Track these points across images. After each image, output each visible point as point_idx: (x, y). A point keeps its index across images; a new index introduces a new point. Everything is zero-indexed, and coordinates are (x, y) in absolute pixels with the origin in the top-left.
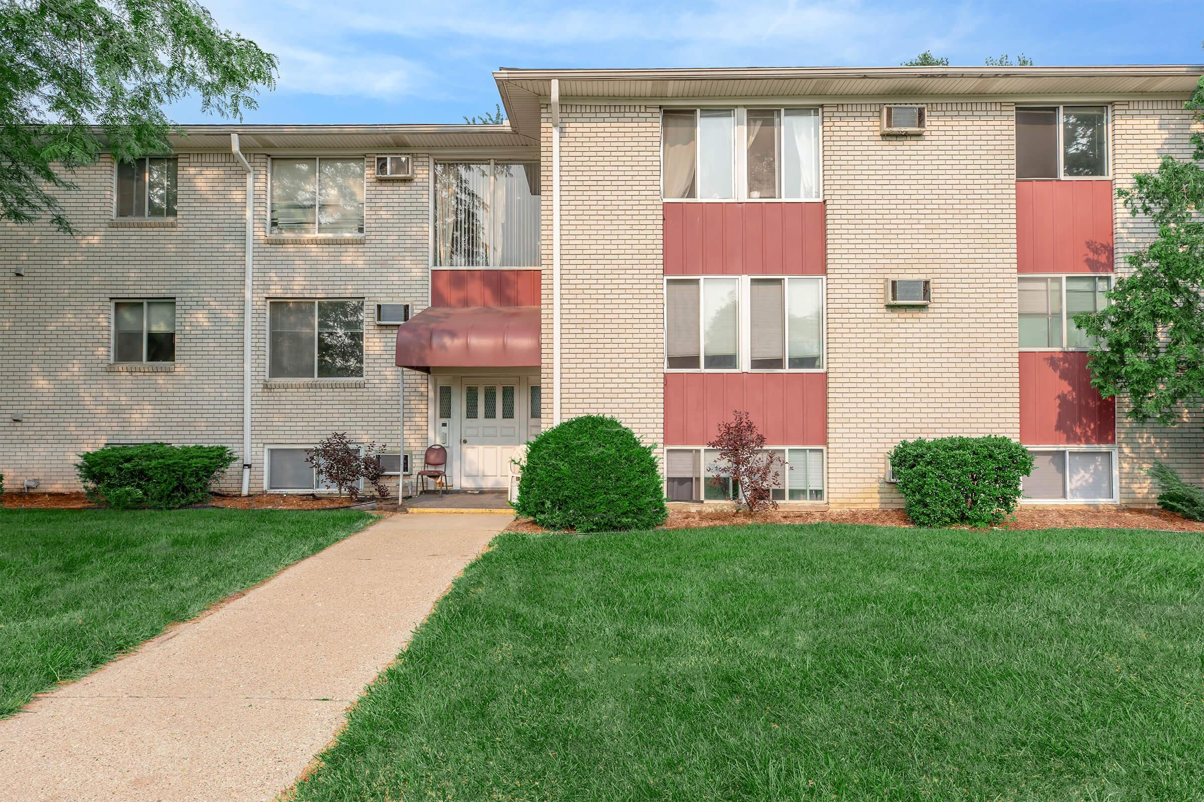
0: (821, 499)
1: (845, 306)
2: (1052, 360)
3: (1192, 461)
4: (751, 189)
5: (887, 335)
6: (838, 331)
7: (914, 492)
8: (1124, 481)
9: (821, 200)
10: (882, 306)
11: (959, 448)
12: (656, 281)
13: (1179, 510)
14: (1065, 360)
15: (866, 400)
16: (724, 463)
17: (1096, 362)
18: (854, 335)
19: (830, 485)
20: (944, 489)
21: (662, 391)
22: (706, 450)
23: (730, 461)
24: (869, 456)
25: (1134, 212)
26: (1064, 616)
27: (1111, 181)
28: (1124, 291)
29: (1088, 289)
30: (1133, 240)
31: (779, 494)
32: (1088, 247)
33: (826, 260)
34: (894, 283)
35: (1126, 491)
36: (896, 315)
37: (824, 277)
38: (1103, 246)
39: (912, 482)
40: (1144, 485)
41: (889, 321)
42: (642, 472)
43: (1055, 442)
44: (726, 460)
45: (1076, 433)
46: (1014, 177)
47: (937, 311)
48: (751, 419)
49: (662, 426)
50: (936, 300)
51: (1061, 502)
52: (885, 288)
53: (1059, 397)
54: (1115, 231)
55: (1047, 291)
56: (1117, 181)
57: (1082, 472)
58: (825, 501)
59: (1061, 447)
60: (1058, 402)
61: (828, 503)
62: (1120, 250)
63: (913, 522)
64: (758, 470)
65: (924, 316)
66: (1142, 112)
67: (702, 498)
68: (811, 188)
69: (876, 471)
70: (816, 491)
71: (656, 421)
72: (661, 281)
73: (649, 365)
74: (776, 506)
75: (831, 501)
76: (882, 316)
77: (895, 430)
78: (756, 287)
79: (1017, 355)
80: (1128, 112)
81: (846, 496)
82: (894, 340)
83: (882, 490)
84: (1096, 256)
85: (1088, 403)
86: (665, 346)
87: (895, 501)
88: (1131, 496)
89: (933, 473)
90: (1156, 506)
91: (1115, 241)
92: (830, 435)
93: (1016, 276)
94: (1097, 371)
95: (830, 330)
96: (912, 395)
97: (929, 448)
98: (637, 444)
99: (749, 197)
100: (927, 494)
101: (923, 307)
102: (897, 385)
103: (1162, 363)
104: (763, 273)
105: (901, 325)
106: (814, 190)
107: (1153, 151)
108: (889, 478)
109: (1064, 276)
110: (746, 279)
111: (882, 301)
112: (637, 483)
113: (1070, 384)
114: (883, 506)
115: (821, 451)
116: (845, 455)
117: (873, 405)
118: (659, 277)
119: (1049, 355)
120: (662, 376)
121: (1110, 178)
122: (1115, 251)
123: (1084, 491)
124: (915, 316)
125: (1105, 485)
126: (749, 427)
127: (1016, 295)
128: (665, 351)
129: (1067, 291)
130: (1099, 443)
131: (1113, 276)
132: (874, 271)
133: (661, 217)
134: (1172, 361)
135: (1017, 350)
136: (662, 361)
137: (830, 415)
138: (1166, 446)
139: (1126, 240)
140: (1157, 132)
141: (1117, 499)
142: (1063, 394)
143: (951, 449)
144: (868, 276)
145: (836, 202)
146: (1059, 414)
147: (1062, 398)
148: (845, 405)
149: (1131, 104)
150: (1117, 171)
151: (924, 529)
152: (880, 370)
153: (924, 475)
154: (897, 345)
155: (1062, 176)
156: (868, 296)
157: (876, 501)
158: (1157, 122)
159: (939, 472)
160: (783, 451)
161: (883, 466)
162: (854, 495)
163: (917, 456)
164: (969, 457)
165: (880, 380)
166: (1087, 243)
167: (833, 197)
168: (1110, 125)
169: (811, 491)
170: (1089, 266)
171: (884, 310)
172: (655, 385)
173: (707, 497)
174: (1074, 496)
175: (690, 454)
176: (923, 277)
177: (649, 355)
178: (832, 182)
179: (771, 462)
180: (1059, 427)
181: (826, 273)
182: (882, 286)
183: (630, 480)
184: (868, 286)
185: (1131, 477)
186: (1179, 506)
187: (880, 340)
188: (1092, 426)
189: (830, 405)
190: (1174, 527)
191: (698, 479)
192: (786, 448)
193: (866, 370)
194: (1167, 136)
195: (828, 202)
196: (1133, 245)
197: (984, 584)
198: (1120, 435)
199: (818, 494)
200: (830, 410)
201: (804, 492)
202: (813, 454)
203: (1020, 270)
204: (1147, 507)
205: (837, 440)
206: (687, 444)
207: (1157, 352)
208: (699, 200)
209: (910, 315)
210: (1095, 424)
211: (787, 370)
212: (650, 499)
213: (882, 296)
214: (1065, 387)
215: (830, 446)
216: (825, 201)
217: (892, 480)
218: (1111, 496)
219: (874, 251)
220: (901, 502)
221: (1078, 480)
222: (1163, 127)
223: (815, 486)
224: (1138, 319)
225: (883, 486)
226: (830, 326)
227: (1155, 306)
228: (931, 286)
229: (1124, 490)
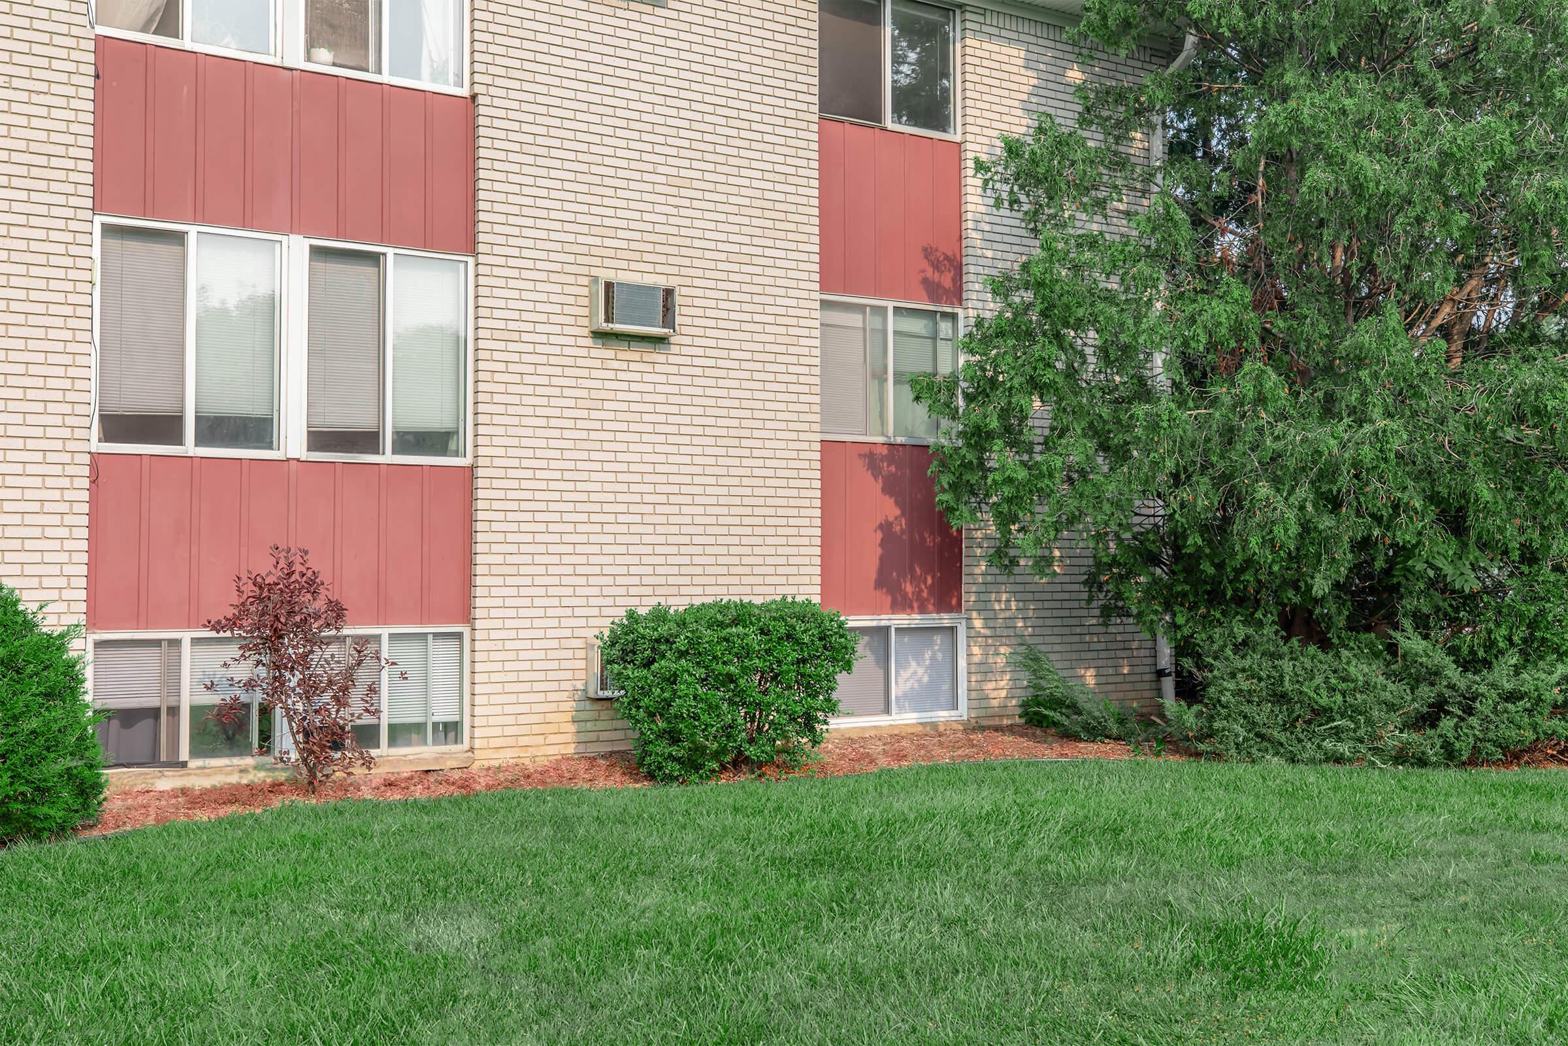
0: (457, 740)
1: (512, 325)
2: (870, 456)
3: (1066, 639)
4: (311, 43)
5: (594, 394)
6: (497, 377)
7: (652, 715)
8: (973, 679)
9: (465, 92)
10: (586, 332)
11: (735, 622)
12: (73, 225)
13: (1055, 724)
14: (890, 459)
15: (552, 527)
16: (243, 671)
17: (943, 464)
18: (530, 390)
19: (477, 711)
20: (710, 706)
21: (85, 496)
22: (196, 641)
23: (259, 662)
24: (554, 644)
25: (998, 202)
26: (971, 926)
27: (959, 144)
28: (986, 340)
29: (924, 332)
30: (989, 254)
31: (367, 735)
32: (926, 257)
33: (475, 223)
34: (609, 286)
35: (979, 697)
36: (610, 354)
37: (471, 261)
38: (947, 258)
39: (648, 694)
40: (1002, 684)
41: (598, 363)
42: (48, 695)
43: (875, 610)
44: (250, 663)
45: (906, 593)
46: (816, 109)
47: (685, 350)
48: (314, 563)
49: (83, 582)
50: (685, 330)
51: (882, 721)
52: (592, 297)
53: (881, 527)
54: (964, 235)
55: (864, 329)
56: (969, 146)
57: (913, 664)
58: (466, 745)
59: (884, 620)
60: (879, 535)
61: (472, 749)
62: (972, 269)
63: (651, 776)
64: (330, 683)
65: (661, 358)
66: (1003, 33)
67: (184, 754)
68: (447, 62)
69: (569, 675)
70: (446, 725)
71: (68, 570)
72: (86, 227)
73: (51, 432)
74: (368, 763)
75: (478, 744)
76: (584, 352)
77: (606, 591)
78: (320, 265)
79: (818, 446)
80: (985, 28)
81: (509, 731)
82: (607, 405)
83: (583, 716)
84: (937, 275)
85: (923, 539)
86: (93, 385)
87: (605, 736)
88: (984, 704)
89: (691, 675)
90: (1018, 720)
91: (964, 253)
92: (479, 602)
93: (817, 296)
94: (945, 480)
95: (481, 376)
96: (638, 519)
97: (682, 624)
98: (29, 625)
99: (309, 59)
100: (679, 717)
101: (661, 340)
102: (611, 497)
103: (1045, 468)
104: (338, 236)
105: (621, 375)
106: (452, 69)
107: (1016, 104)
108: (594, 690)
109: (890, 305)
110: (298, 247)
111: (585, 322)
112: (34, 723)
113: (897, 503)
114: (581, 748)
115: (459, 636)
116: (508, 645)
117: (566, 538)
118: (82, 214)
119: (866, 450)
120: (86, 459)
121: (958, 138)
122: (965, 270)
123: (919, 699)
124: (646, 357)
125: (946, 687)
126: (311, 582)
127: (817, 333)
128: (93, 397)
129: (896, 333)
130: (938, 612)
131: (961, 312)
132: (571, 258)
133: (91, 70)
134: (1059, 464)
135: (818, 437)
136: (85, 422)
137: (479, 559)
138: (1031, 614)
139: (979, 252)
140: (1023, 71)
141: (963, 711)
142: (887, 521)
143: (722, 625)
144: (558, 267)
145: (496, 102)
146: (882, 559)
147: (885, 528)
148: (511, 538)
149: (988, 14)
150: (969, 128)
151: (674, 789)
152: (580, 465)
153: (673, 679)
154: (611, 416)
155: (889, 122)
156: (558, 309)
157: (569, 738)
158: (1023, 54)
159: (701, 672)
160: (378, 638)
161: (582, 664)
162: (525, 730)
163: (658, 641)
164: (754, 640)
165: (580, 486)
166: (925, 250)
167: (492, 91)
168: (958, 46)
169: (435, 725)
170: (927, 290)
171: (589, 342)
172: (65, 482)
173: (195, 753)
174: (901, 709)
175: (156, 650)
176: (662, 282)
177: (51, 408)
178: (489, 59)
179: (359, 663)
180: (882, 582)
181: (474, 253)
182: (585, 291)
183: (15, 718)
184: (558, 289)
185: (984, 670)
186: (1057, 716)
187: (581, 403)
188: (929, 581)
189: (480, 537)
190: (1050, 753)
191: (174, 711)
192: (384, 631)
193: (553, 464)
194: (1035, 82)
195: (481, 100)
196: (989, 262)
197: (823, 884)
198: (969, 598)
199: (450, 730)
200: (479, 548)
201: (419, 728)
202: (440, 643)
203: (824, 287)
204: (1005, 722)
205: (494, 613)
206: (147, 627)
207: (1030, 452)
208: (187, 44)
209: (636, 356)
210: (933, 578)
211: (388, 457)
212: (69, 762)
213: (586, 312)
214: (890, 509)
215: (478, 624)
216: (474, 97)
217: (601, 694)
218: (955, 706)
219: (571, 217)
220: (621, 738)
221: (907, 680)
222: (1032, 64)
223: (443, 713)
224: (1011, 388)
225: (582, 705)
226: (481, 365)
227: (1035, 369)
228: (678, 300)
229: (974, 695)
